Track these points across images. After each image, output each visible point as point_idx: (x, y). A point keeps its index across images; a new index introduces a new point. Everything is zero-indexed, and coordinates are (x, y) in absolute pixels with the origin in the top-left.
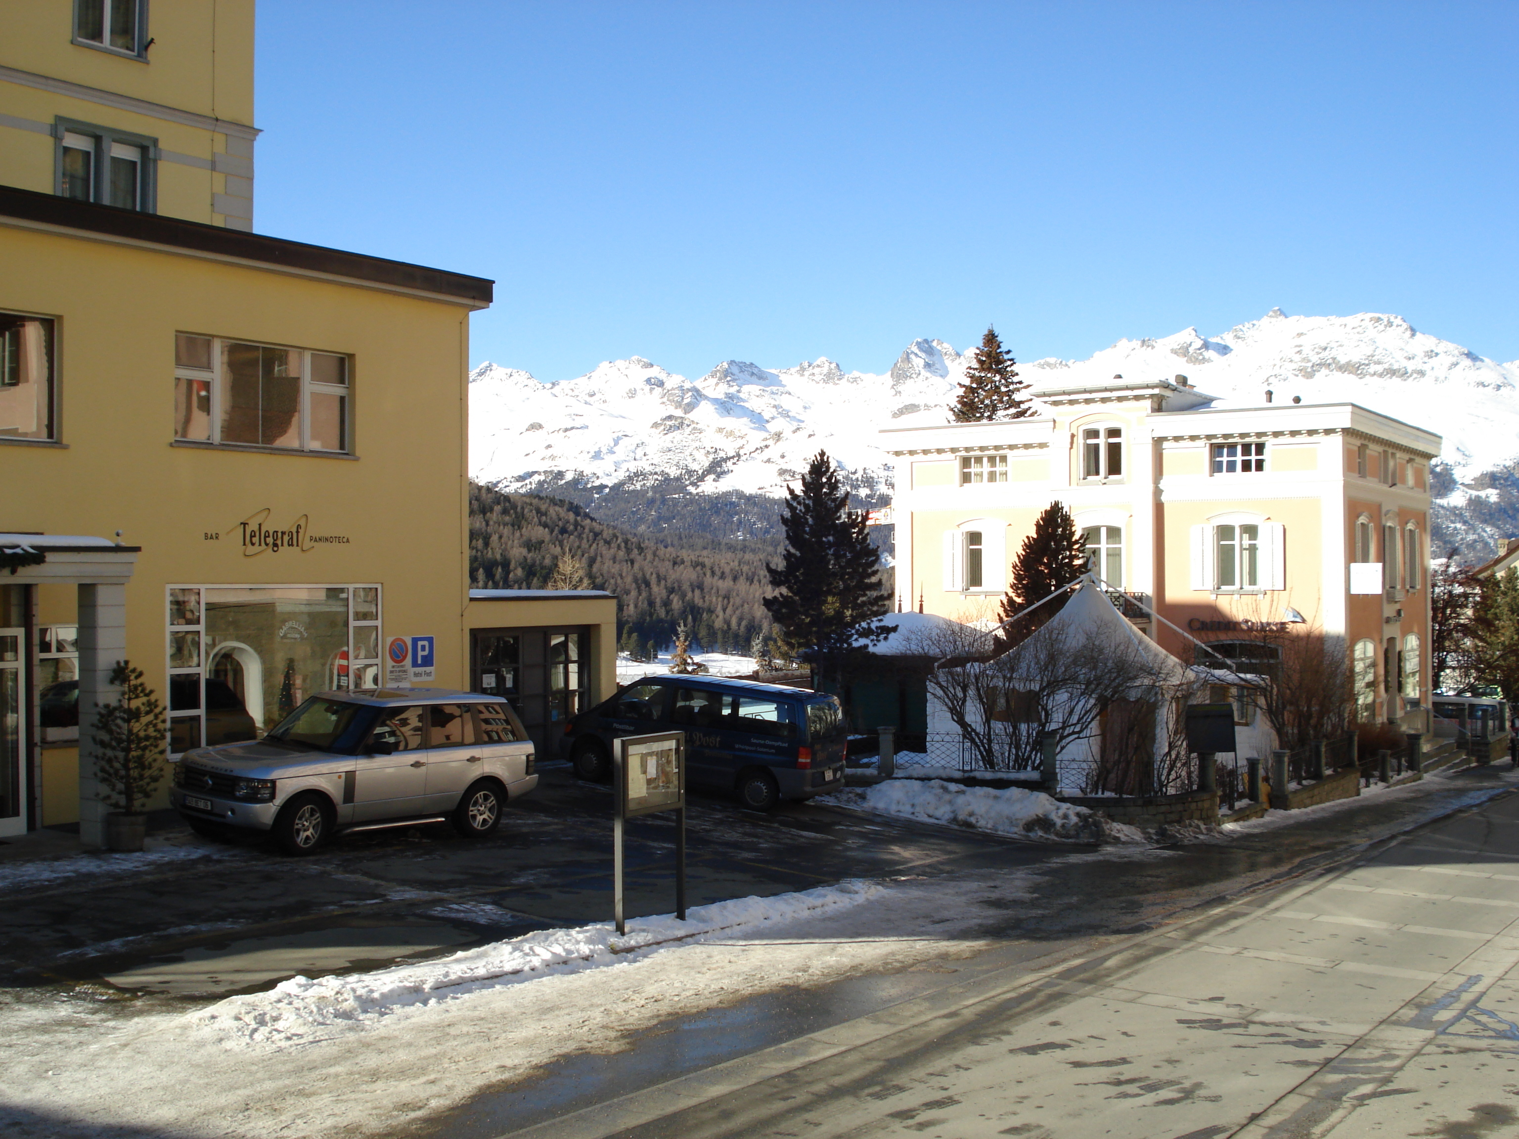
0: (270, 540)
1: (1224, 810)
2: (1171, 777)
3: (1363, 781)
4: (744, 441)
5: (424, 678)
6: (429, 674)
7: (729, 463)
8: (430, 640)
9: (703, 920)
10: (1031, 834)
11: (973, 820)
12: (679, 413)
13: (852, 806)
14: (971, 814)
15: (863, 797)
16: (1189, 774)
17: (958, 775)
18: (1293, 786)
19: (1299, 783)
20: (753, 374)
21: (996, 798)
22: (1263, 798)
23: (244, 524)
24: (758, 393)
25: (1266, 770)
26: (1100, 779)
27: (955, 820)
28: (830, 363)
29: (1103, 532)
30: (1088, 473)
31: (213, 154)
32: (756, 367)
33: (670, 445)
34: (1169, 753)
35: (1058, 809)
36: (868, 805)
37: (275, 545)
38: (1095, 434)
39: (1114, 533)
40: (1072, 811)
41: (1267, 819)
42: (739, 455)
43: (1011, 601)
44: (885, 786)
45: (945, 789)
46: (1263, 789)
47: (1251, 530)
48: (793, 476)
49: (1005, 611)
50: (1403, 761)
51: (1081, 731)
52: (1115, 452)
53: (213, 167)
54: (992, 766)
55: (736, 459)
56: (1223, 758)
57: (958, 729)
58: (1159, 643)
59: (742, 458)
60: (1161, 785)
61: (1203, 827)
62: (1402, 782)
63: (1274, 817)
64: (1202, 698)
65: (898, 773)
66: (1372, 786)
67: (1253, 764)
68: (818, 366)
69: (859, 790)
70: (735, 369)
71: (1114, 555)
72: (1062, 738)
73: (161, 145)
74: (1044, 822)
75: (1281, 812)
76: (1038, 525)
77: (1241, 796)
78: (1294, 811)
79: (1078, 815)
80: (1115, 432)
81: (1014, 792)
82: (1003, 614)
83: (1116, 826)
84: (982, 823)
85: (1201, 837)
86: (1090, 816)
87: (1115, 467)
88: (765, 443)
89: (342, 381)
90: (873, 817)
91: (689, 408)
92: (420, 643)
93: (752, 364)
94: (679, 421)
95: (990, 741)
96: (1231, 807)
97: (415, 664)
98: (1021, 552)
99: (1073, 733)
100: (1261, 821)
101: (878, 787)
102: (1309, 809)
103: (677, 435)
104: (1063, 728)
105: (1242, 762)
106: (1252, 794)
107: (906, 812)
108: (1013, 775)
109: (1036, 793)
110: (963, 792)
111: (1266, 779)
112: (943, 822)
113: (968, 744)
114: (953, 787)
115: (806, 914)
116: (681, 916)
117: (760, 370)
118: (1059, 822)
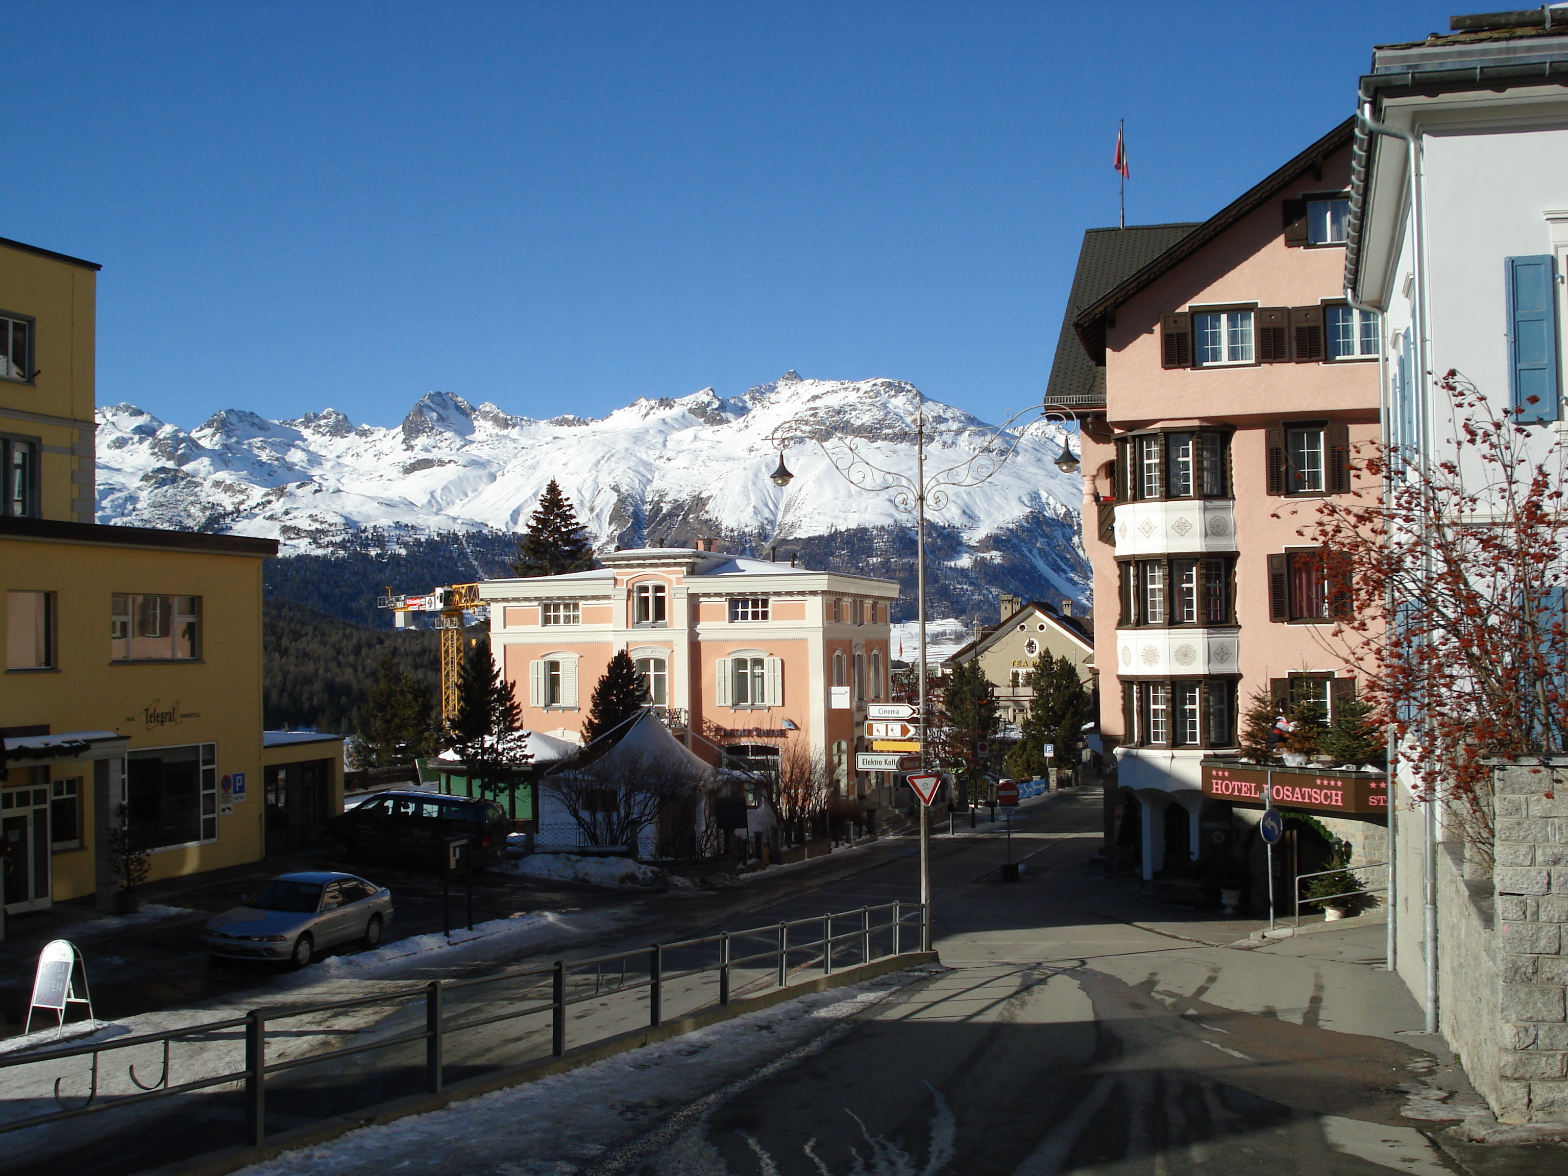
0: (160, 719)
1: (740, 866)
2: (708, 846)
3: (833, 844)
4: (241, 497)
5: (240, 800)
6: (242, 798)
7: (228, 520)
8: (243, 775)
9: (481, 931)
10: (624, 885)
11: (587, 878)
12: (170, 464)
13: (510, 872)
14: (586, 874)
15: (516, 866)
16: (719, 845)
17: (576, 850)
18: (784, 849)
19: (789, 846)
20: (253, 424)
21: (601, 863)
22: (765, 857)
23: (147, 710)
24: (259, 444)
25: (768, 839)
26: (662, 849)
27: (576, 878)
28: (338, 415)
29: (652, 662)
30: (640, 619)
31: (72, 444)
32: (257, 417)
33: (162, 500)
34: (706, 831)
35: (640, 868)
36: (519, 872)
37: (163, 722)
38: (645, 589)
39: (660, 664)
40: (648, 870)
41: (768, 870)
42: (238, 511)
43: (590, 721)
44: (530, 858)
45: (569, 859)
46: (765, 851)
47: (758, 662)
48: (297, 534)
49: (586, 729)
50: (864, 828)
51: (651, 819)
52: (660, 603)
53: (73, 452)
54: (596, 842)
55: (235, 515)
56: (740, 832)
57: (573, 820)
58: (694, 751)
59: (242, 514)
60: (702, 852)
61: (728, 876)
62: (863, 843)
63: (772, 869)
64: (726, 792)
65: (538, 850)
66: (841, 847)
67: (758, 835)
68: (325, 417)
69: (513, 862)
70: (234, 419)
71: (660, 680)
72: (640, 823)
73: (43, 442)
74: (631, 877)
75: (777, 866)
76: (609, 666)
77: (751, 857)
78: (785, 865)
79: (652, 871)
80: (660, 589)
81: (612, 859)
82: (584, 732)
83: (676, 878)
84: (593, 879)
85: (727, 882)
86: (660, 872)
87: (660, 614)
88: (266, 498)
89: (192, 612)
90: (524, 878)
91: (183, 460)
92: (238, 778)
93: (252, 413)
94: (173, 473)
95: (595, 827)
96: (745, 864)
97: (235, 792)
98: (597, 686)
99: (647, 820)
100: (763, 872)
101: (525, 859)
102: (795, 863)
103: (169, 490)
104: (641, 818)
105: (752, 834)
106: (758, 854)
107: (545, 874)
108: (611, 849)
109: (626, 860)
110: (580, 861)
111: (768, 844)
112: (568, 880)
113: (582, 830)
114: (574, 857)
115: (526, 927)
116: (470, 929)
117: (261, 420)
118: (641, 877)
